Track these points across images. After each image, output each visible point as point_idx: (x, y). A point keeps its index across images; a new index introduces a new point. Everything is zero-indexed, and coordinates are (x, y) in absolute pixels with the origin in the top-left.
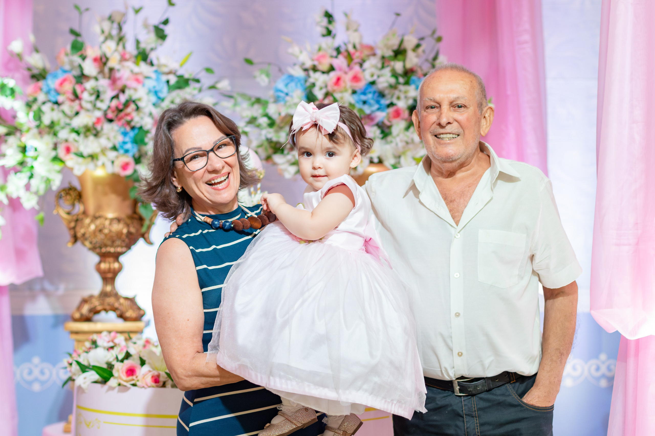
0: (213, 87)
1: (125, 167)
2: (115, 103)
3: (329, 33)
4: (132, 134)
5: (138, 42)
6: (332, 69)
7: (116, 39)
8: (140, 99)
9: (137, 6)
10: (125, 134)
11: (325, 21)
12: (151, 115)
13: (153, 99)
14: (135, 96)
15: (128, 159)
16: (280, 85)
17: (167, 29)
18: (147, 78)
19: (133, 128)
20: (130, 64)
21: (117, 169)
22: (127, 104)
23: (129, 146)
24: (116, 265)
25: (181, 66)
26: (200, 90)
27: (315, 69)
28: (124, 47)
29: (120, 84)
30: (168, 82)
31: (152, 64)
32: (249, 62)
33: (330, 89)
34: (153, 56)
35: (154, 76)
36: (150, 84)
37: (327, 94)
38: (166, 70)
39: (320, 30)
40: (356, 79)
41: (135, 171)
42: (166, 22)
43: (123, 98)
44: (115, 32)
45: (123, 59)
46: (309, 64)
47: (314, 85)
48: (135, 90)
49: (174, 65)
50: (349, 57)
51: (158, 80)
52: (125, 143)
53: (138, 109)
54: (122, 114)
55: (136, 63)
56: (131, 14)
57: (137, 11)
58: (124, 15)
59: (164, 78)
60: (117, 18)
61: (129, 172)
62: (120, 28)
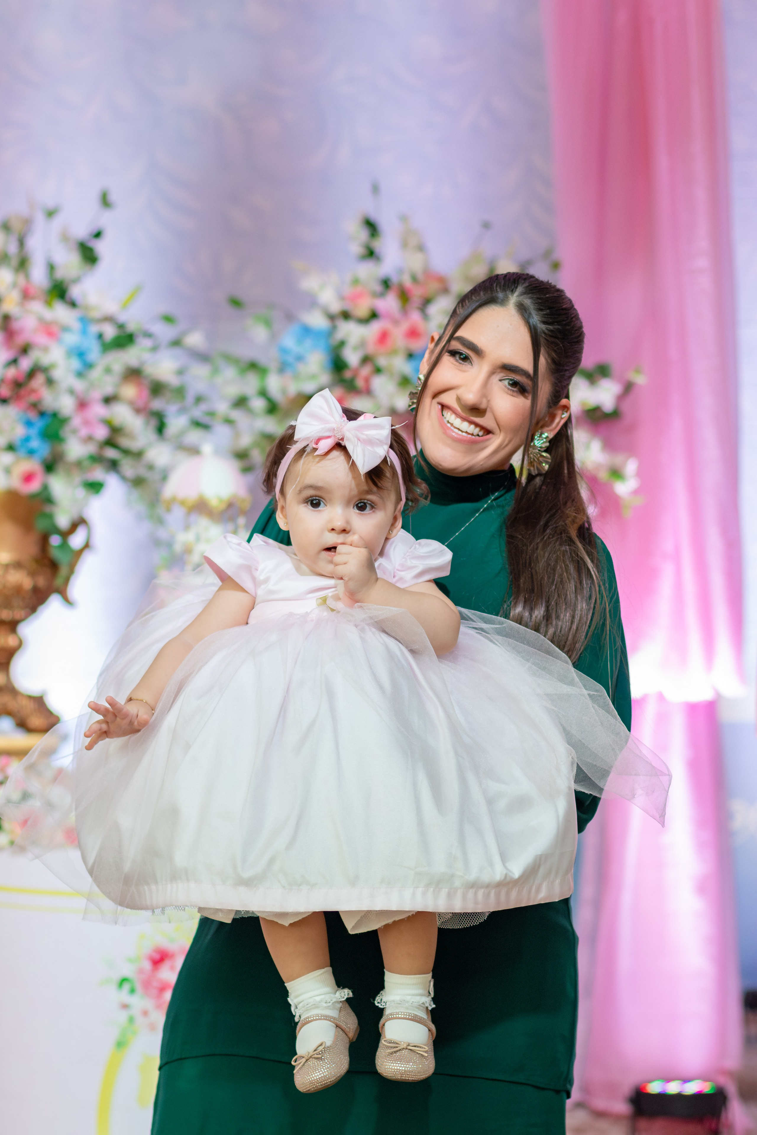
0: (176, 343)
1: (28, 478)
2: (12, 372)
3: (371, 254)
4: (40, 424)
5: (51, 268)
6: (374, 315)
7: (15, 262)
8: (53, 366)
9: (51, 204)
10: (29, 424)
11: (363, 234)
12: (71, 392)
13: (75, 364)
14: (45, 360)
15: (33, 465)
16: (289, 341)
17: (101, 247)
18: (66, 329)
19: (42, 414)
20: (37, 307)
21: (15, 482)
22: (32, 374)
23: (35, 443)
24: (11, 641)
25: (125, 306)
26: (155, 349)
27: (346, 315)
28: (27, 276)
29: (20, 340)
30: (100, 336)
31: (73, 304)
32: (236, 303)
33: (371, 349)
34: (75, 292)
35: (76, 325)
36: (71, 339)
37: (366, 360)
38: (96, 314)
39: (356, 249)
40: (413, 333)
41: (45, 488)
42: (98, 235)
43: (25, 364)
44: (13, 248)
45: (26, 295)
46: (336, 307)
47: (342, 344)
48: (46, 349)
49: (111, 307)
50: (404, 296)
51: (84, 332)
52: (27, 439)
53: (50, 382)
54: (23, 392)
55: (48, 303)
56: (40, 218)
57: (51, 214)
58: (28, 223)
59: (94, 329)
60: (16, 226)
61: (34, 487)
62: (21, 243)
